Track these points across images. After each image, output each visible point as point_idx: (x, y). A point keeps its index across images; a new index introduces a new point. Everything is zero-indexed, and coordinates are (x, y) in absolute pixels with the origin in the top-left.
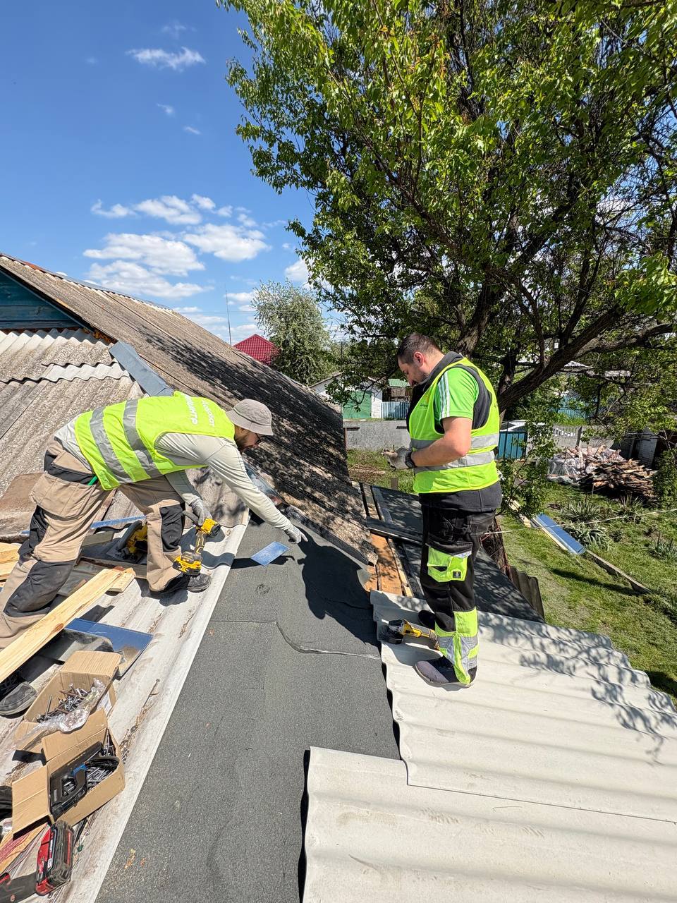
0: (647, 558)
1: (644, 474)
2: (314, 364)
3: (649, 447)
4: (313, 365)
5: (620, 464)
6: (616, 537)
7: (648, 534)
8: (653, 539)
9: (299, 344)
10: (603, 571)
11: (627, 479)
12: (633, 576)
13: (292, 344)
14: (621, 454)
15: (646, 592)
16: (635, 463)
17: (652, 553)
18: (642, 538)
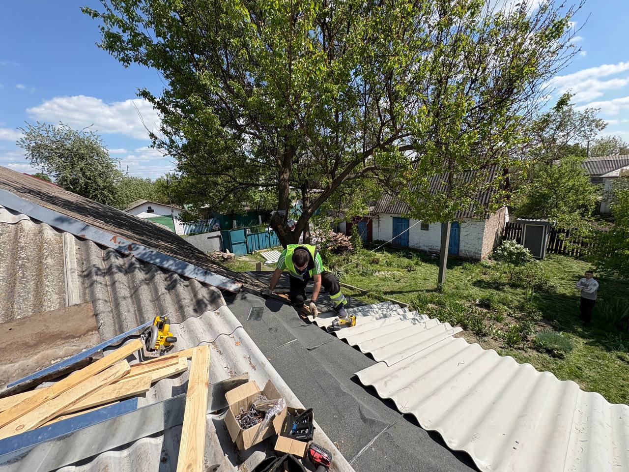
0: (362, 278)
1: (346, 239)
2: (112, 198)
3: (343, 226)
4: (110, 199)
5: (336, 236)
6: (347, 272)
7: (357, 267)
8: (360, 268)
9: (90, 181)
10: (348, 290)
11: (341, 243)
12: (360, 287)
13: (81, 181)
14: (334, 231)
15: (367, 292)
16: (341, 234)
17: (362, 275)
18: (355, 269)
